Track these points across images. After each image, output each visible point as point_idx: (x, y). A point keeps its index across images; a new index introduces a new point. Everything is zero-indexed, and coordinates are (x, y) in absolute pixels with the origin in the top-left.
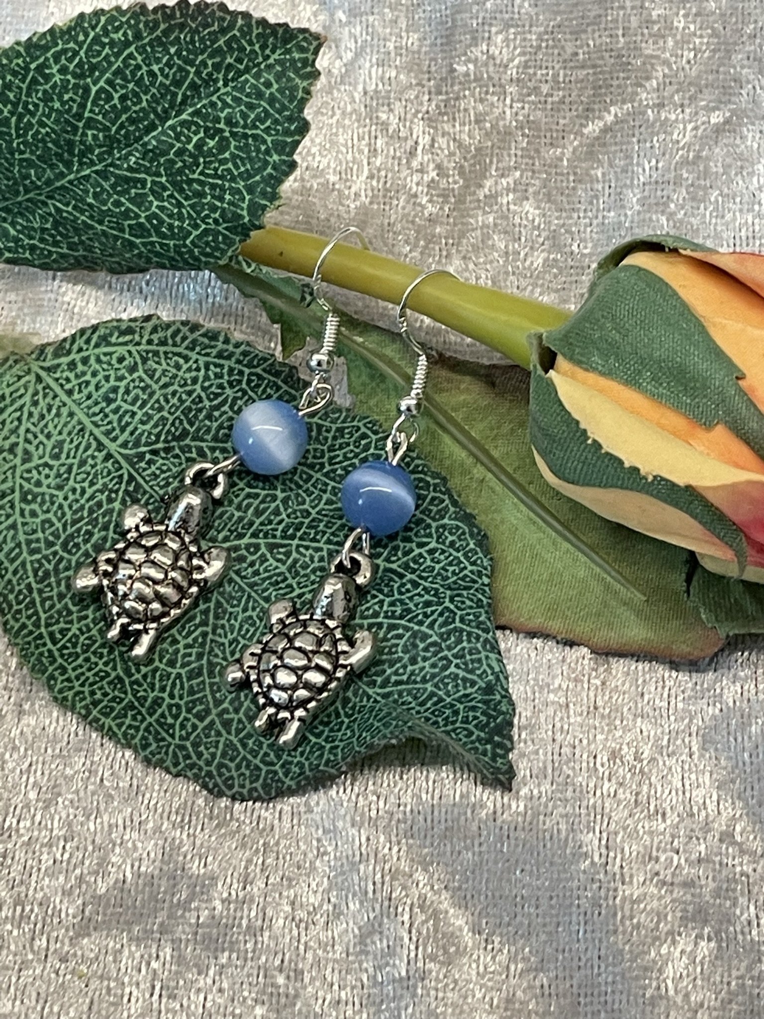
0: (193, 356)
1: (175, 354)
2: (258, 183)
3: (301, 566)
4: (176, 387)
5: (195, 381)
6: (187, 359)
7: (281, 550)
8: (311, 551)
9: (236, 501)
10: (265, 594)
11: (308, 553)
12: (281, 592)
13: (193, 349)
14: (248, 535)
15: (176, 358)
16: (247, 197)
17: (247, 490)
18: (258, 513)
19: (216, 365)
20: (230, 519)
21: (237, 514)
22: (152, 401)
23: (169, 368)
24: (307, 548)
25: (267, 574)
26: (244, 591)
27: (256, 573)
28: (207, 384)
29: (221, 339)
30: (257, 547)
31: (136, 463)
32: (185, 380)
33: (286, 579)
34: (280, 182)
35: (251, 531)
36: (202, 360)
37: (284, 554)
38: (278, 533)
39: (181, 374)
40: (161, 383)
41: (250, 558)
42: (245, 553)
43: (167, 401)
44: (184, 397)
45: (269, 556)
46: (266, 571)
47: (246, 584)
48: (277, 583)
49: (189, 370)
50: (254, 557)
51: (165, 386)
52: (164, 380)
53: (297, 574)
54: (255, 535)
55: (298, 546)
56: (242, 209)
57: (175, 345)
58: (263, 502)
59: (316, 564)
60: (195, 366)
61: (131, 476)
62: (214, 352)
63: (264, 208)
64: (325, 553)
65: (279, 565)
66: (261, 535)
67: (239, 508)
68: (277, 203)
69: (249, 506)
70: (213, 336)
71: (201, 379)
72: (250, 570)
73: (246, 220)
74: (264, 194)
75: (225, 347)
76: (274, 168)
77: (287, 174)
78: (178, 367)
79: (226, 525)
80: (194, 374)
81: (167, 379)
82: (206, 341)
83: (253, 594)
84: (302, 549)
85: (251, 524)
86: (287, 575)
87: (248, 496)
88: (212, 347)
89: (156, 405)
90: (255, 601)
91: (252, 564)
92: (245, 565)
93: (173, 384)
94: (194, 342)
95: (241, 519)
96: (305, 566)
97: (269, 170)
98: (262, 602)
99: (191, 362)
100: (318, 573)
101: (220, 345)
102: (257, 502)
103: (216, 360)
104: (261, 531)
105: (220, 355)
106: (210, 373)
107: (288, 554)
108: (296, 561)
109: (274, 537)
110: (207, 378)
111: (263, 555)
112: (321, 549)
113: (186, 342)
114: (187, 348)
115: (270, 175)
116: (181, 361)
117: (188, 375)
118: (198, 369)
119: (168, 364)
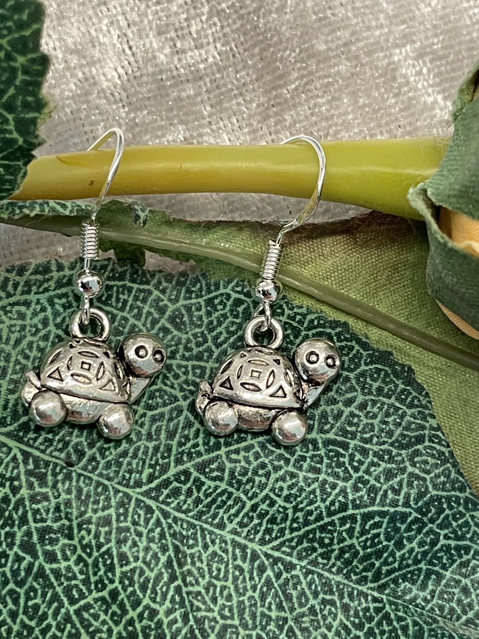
0: (32, 297)
1: (13, 304)
2: (13, 97)
3: (240, 475)
4: (29, 338)
5: (45, 323)
6: (27, 304)
7: (213, 466)
8: (242, 453)
9: (144, 432)
10: (217, 521)
11: (240, 457)
12: (233, 511)
13: (29, 292)
14: (172, 464)
15: (16, 308)
16: (10, 117)
17: (149, 413)
18: (171, 435)
19: (60, 297)
20: (146, 453)
21: (151, 445)
22: (11, 365)
23: (13, 322)
24: (237, 452)
25: (209, 499)
26: (194, 526)
27: (198, 501)
28: (59, 320)
29: (54, 268)
30: (187, 474)
31: (23, 437)
32: (35, 326)
33: (230, 494)
34: (38, 85)
35: (172, 458)
36: (43, 299)
37: (218, 469)
38: (201, 448)
39: (28, 322)
40: (12, 342)
41: (185, 488)
42: (178, 485)
43: (27, 357)
44: (42, 344)
45: (203, 478)
46: (207, 496)
47: (192, 517)
48: (224, 503)
49: (35, 314)
50: (188, 485)
51: (18, 342)
52: (14, 337)
53: (239, 483)
54: (179, 461)
55: (228, 453)
56: (10, 132)
57: (9, 295)
58: (171, 419)
59: (255, 464)
60: (38, 307)
61: (24, 453)
62: (52, 284)
63: (34, 122)
64: (257, 449)
65: (218, 483)
66: (185, 459)
67: (149, 437)
68: (46, 110)
69: (159, 430)
70: (45, 269)
71: (51, 317)
72: (190, 501)
73: (21, 141)
74: (27, 106)
75: (61, 273)
76: (26, 72)
77: (43, 73)
78: (22, 316)
79: (144, 462)
80: (41, 315)
81: (17, 335)
82: (40, 277)
83: (205, 526)
84: (234, 456)
85: (169, 449)
86: (230, 489)
87: (154, 419)
88: (48, 280)
89: (18, 367)
90: (211, 533)
91: (189, 493)
92: (182, 498)
93: (25, 337)
94: (28, 284)
95: (156, 449)
96: (244, 473)
97: (21, 77)
98: (217, 531)
99: (33, 306)
100: (261, 472)
101: (55, 275)
102: (165, 422)
103: (58, 292)
104: (182, 453)
105: (60, 285)
106: (58, 307)
107: (221, 469)
108: (232, 473)
109: (199, 454)
110: (56, 314)
111: (196, 480)
112: (252, 446)
113: (20, 288)
114: (23, 293)
115: (24, 82)
116: (23, 309)
117: (36, 320)
118: (43, 310)
119: (10, 318)
